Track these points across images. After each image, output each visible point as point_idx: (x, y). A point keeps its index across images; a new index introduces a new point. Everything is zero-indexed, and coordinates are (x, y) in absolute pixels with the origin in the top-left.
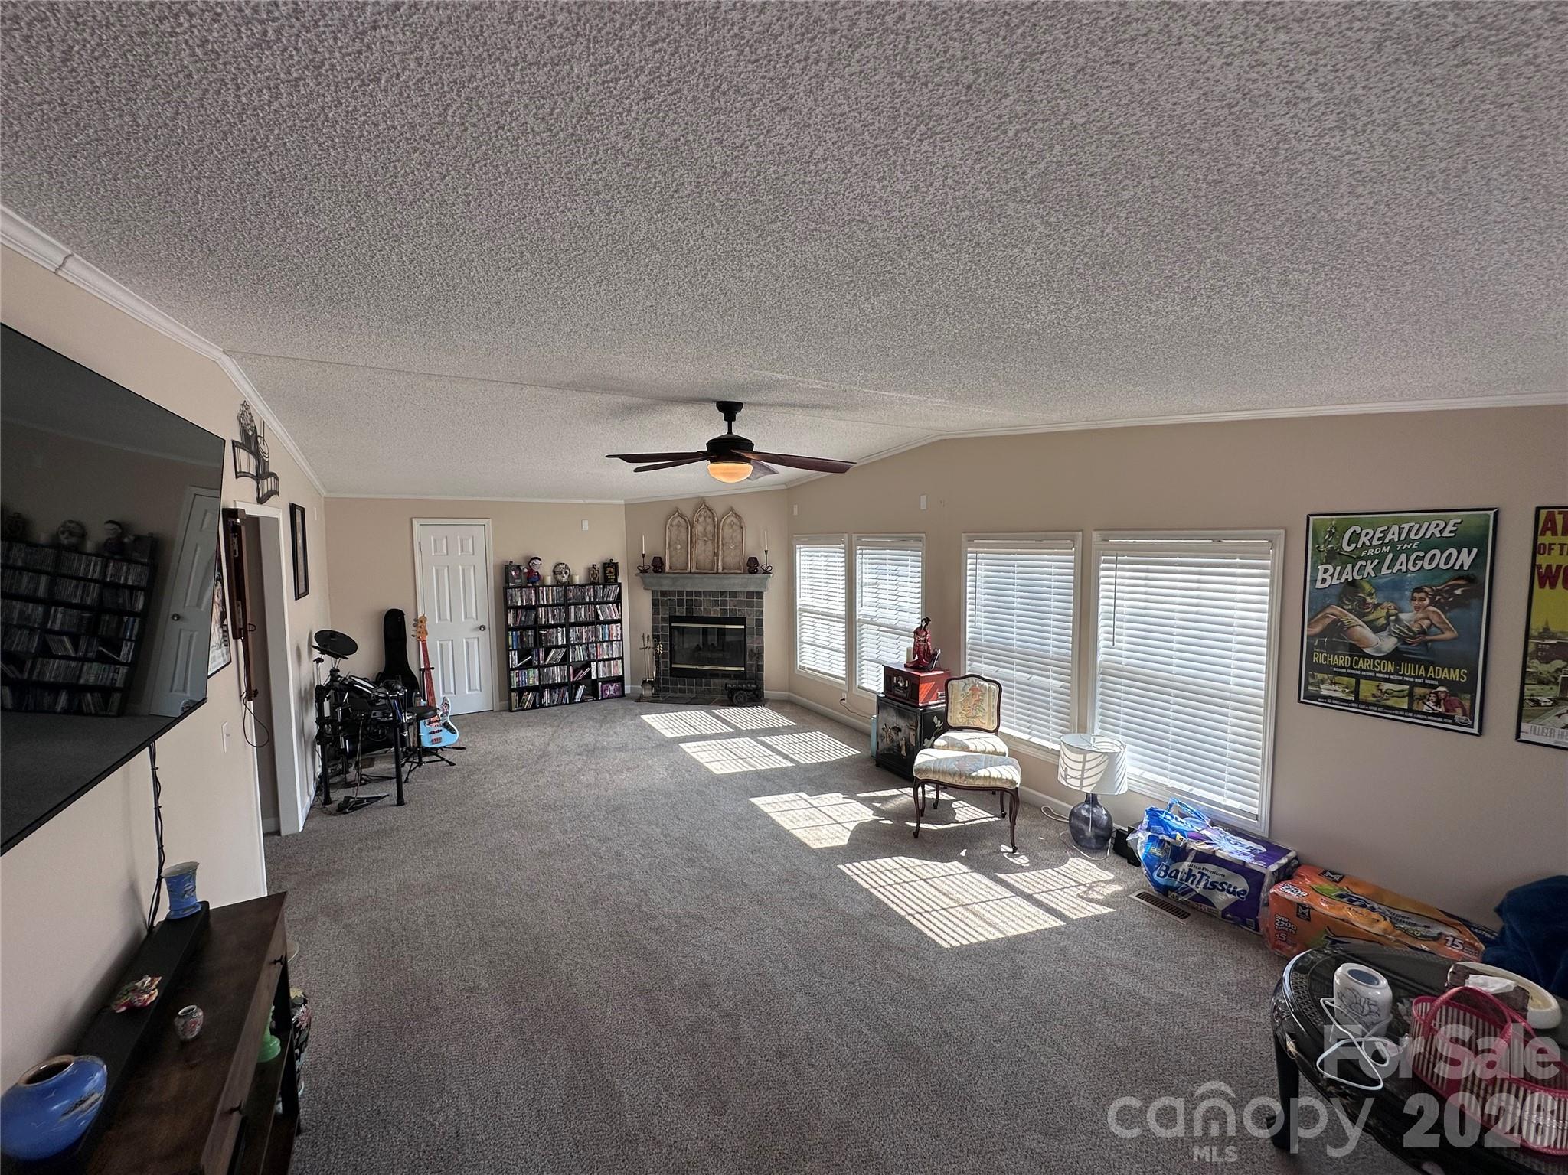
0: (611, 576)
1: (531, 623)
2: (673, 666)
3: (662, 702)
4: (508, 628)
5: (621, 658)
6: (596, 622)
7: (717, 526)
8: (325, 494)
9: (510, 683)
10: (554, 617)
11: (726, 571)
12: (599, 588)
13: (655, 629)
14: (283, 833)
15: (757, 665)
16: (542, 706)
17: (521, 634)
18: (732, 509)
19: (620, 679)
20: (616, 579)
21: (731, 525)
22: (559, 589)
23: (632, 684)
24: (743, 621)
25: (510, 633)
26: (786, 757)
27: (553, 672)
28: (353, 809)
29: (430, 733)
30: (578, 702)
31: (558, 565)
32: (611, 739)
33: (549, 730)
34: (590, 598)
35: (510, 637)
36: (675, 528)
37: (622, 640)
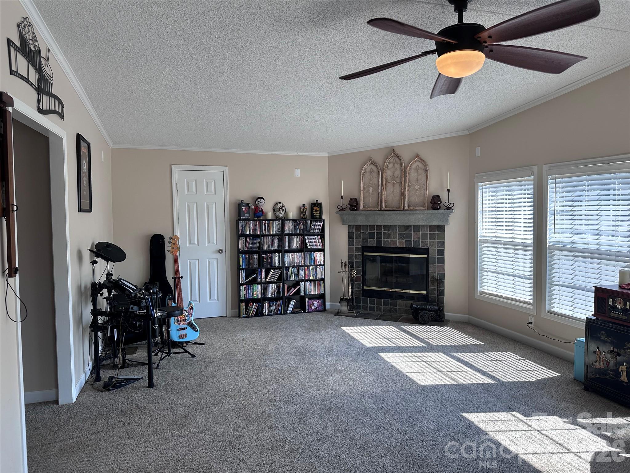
0: (317, 214)
1: (256, 248)
2: (365, 288)
3: (356, 317)
4: (240, 252)
5: (323, 280)
6: (304, 249)
7: (404, 171)
8: (111, 145)
9: (239, 295)
10: (273, 245)
11: (411, 208)
12: (307, 223)
13: (350, 257)
14: (61, 403)
15: (438, 290)
16: (263, 315)
17: (249, 257)
18: (417, 156)
19: (322, 297)
20: (320, 216)
21: (417, 169)
22: (277, 222)
23: (331, 302)
24: (425, 251)
25: (241, 255)
26: (484, 373)
27: (272, 288)
28: (115, 387)
29: (178, 330)
30: (290, 313)
31: (277, 203)
32: (318, 344)
33: (268, 333)
34: (300, 231)
35: (241, 259)
36: (368, 174)
37: (324, 265)
